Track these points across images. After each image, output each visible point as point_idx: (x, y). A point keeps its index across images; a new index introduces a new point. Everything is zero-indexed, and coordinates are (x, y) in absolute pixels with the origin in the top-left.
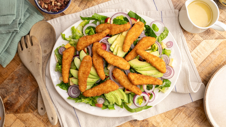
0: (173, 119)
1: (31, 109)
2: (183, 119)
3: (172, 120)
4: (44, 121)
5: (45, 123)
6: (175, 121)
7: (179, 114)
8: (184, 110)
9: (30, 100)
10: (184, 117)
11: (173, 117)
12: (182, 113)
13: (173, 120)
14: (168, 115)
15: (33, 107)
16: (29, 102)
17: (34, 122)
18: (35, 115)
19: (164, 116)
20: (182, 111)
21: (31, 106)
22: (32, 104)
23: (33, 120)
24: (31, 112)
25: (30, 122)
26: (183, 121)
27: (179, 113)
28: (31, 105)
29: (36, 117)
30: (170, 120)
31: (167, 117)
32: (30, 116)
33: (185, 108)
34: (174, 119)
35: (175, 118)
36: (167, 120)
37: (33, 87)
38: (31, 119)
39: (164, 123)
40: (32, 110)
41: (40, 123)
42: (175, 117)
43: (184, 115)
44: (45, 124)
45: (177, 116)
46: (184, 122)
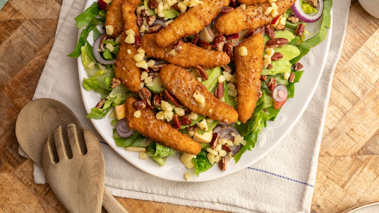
0: (346, 183)
1: (9, 162)
2: (369, 183)
3: (343, 186)
4: (38, 192)
5: (42, 195)
6: (351, 189)
7: (358, 171)
8: (371, 160)
9: (7, 141)
10: (373, 179)
11: (347, 178)
12: (366, 169)
13: (346, 187)
14: (334, 174)
15: (14, 158)
16: (5, 146)
17: (15, 195)
18: (18, 178)
19: (325, 178)
20: (366, 165)
21: (10, 157)
22: (11, 151)
23: (12, 190)
24: (10, 171)
25: (7, 193)
26: (370, 189)
27: (361, 169)
28: (9, 152)
29: (21, 181)
30: (337, 187)
31: (333, 180)
32: (6, 179)
33: (374, 157)
34: (348, 185)
35: (352, 180)
36: (331, 186)
37: (14, 111)
38: (8, 188)
39: (324, 194)
40: (12, 165)
41: (28, 196)
42: (350, 179)
43: (371, 172)
44: (41, 199)
45: (355, 176)
46: (374, 191)
